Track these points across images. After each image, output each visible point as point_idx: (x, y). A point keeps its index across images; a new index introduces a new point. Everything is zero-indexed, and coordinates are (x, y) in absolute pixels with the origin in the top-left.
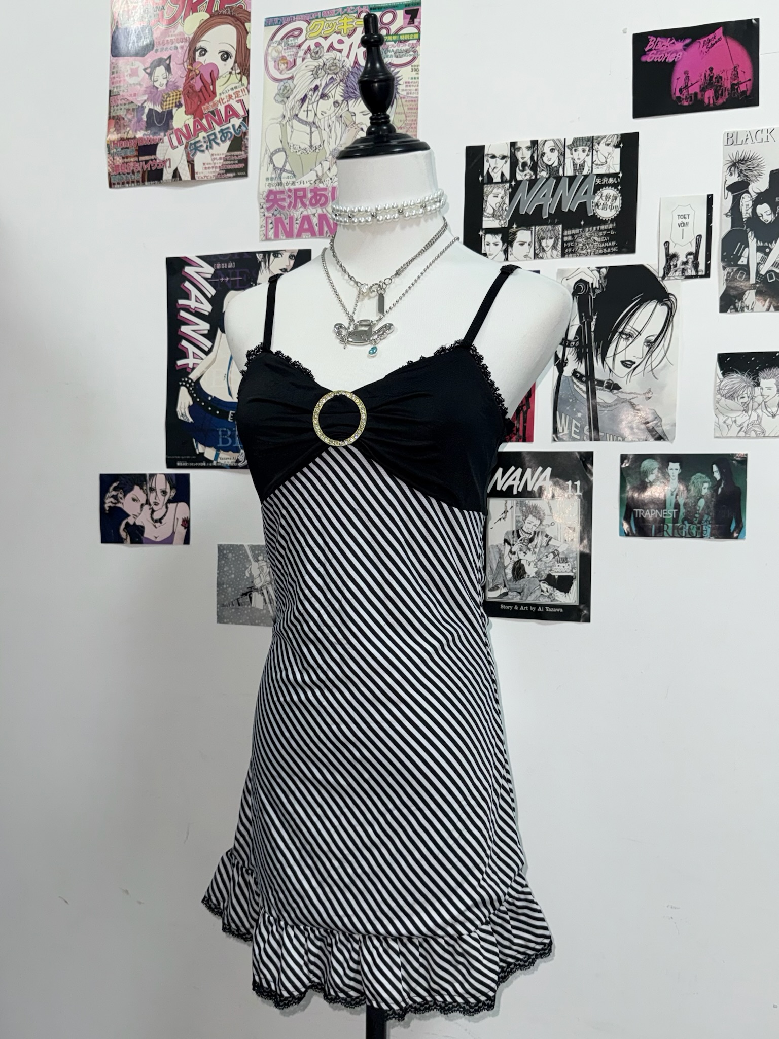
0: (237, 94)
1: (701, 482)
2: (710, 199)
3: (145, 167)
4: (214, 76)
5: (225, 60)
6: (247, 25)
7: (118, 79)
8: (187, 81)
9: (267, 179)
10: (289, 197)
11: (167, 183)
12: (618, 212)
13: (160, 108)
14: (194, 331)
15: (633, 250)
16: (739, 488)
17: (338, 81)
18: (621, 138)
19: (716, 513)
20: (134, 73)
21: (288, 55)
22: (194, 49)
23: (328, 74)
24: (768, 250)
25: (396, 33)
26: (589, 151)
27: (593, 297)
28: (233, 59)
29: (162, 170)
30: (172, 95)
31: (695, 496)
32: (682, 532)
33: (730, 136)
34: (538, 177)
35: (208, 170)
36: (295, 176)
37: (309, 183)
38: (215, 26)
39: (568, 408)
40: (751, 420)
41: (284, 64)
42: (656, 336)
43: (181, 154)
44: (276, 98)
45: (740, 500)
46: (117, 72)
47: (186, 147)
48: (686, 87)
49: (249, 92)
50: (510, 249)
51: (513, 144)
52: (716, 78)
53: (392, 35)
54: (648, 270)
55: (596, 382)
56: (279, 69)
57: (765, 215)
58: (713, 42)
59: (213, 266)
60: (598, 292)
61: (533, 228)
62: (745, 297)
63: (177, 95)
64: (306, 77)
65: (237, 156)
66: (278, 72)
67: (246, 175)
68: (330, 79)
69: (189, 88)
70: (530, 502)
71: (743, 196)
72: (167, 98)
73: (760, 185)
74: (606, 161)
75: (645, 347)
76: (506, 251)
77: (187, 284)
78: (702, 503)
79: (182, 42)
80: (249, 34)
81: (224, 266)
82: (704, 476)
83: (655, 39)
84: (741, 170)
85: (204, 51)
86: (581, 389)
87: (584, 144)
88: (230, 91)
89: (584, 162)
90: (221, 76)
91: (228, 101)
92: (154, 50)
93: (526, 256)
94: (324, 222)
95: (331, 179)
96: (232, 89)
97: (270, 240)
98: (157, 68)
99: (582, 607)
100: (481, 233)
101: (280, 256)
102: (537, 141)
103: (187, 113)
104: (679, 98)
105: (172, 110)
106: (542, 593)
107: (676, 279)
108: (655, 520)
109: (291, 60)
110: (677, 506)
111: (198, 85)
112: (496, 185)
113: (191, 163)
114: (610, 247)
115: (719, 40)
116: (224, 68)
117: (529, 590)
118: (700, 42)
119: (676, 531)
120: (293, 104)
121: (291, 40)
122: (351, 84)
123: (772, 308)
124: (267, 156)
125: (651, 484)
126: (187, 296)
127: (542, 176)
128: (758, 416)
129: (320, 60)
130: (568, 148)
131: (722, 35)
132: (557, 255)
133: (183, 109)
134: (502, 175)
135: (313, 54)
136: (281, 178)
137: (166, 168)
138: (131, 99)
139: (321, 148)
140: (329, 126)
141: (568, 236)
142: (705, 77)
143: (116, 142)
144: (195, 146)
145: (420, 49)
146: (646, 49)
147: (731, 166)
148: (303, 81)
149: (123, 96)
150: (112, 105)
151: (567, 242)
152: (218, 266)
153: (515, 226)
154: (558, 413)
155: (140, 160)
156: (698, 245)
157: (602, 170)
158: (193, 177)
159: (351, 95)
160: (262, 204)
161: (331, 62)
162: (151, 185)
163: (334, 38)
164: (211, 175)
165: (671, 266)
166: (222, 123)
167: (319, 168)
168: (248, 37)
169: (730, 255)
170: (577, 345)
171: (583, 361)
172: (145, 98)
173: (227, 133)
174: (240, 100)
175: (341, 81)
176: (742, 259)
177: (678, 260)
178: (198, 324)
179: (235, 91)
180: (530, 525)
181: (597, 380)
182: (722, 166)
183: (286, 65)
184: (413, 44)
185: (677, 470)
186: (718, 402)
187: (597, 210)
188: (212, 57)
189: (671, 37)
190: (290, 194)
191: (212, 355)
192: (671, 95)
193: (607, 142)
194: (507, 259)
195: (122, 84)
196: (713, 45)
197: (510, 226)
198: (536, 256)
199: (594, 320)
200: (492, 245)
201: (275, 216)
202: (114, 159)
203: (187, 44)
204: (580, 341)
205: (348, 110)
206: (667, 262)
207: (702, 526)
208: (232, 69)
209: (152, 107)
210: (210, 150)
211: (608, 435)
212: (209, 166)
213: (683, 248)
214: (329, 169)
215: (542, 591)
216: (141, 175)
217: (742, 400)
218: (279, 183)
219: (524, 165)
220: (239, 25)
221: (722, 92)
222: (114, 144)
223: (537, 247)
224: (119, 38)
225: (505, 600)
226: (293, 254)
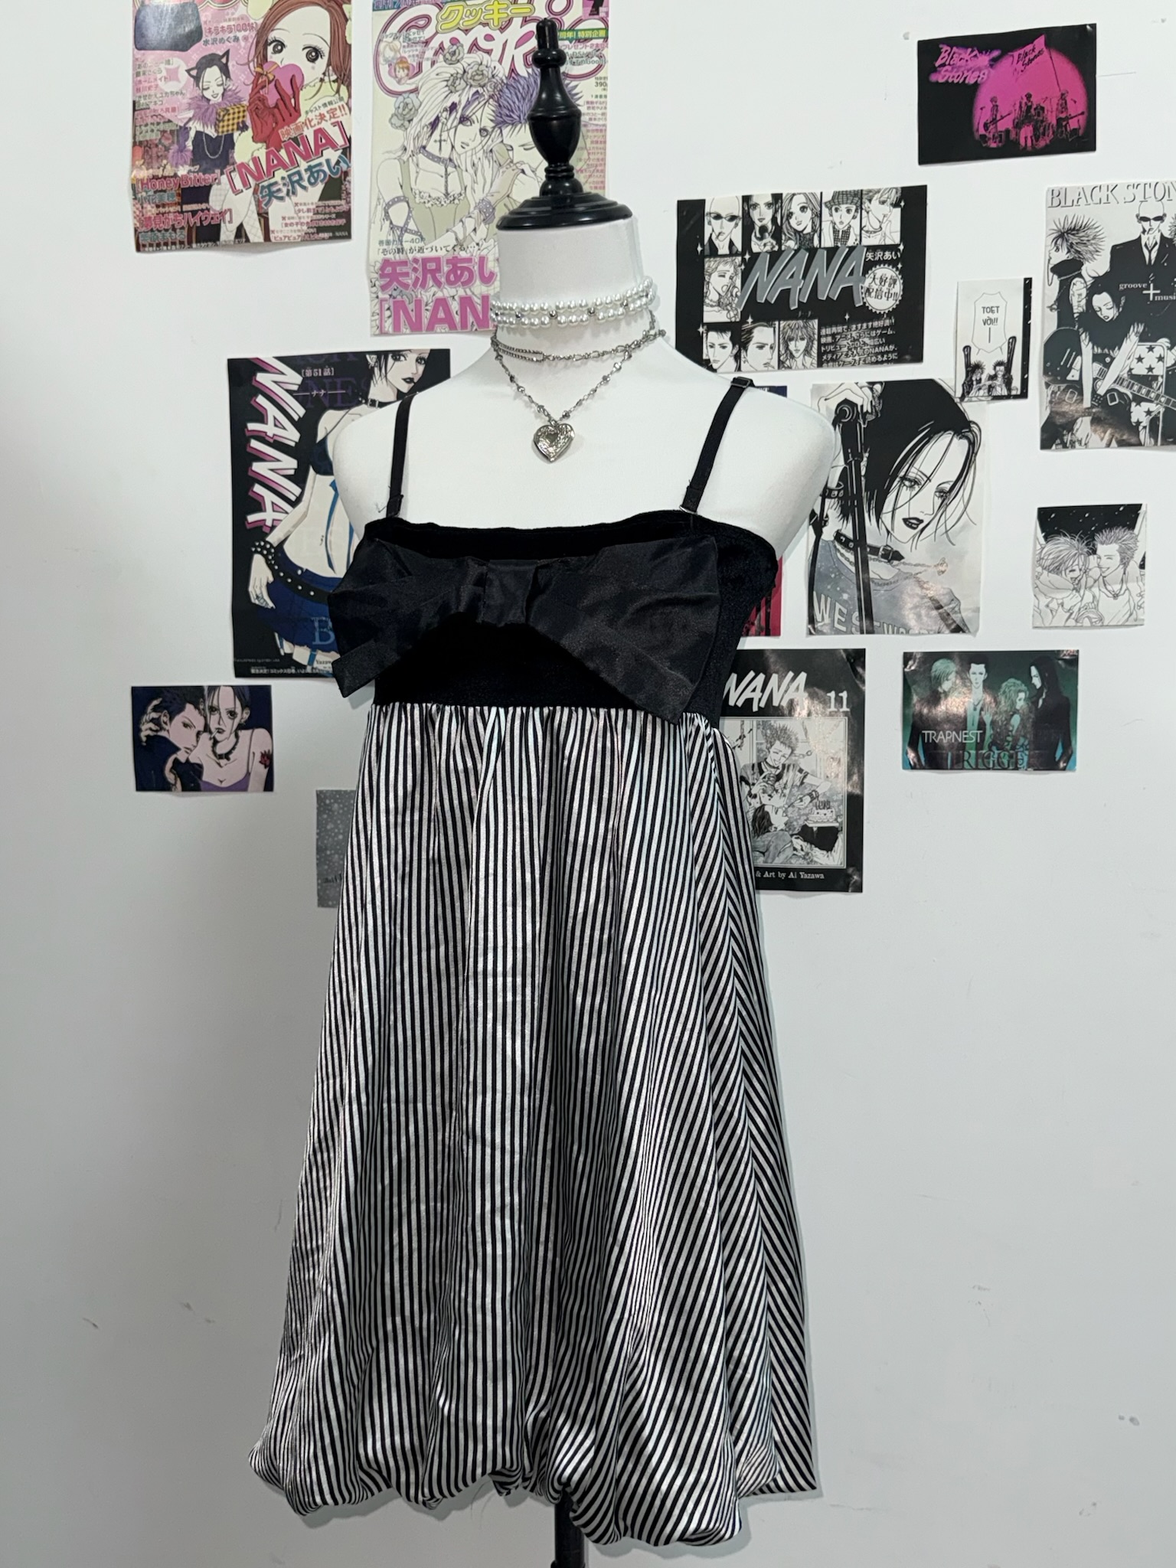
0: (332, 112)
1: (1015, 691)
2: (1028, 284)
3: (192, 221)
4: (296, 84)
5: (313, 60)
6: (345, 7)
7: (146, 84)
8: (256, 90)
9: (381, 243)
10: (415, 270)
11: (227, 246)
12: (898, 303)
13: (213, 130)
14: (272, 470)
15: (918, 357)
16: (1067, 699)
17: (486, 97)
18: (902, 193)
19: (1036, 736)
20: (172, 76)
21: (409, 56)
22: (264, 42)
23: (471, 86)
24: (1108, 360)
25: (572, 28)
26: (856, 211)
27: (863, 426)
28: (326, 58)
29: (218, 227)
30: (231, 111)
31: (1006, 711)
32: (989, 763)
33: (1056, 193)
34: (783, 248)
35: (290, 228)
36: (422, 239)
37: (444, 249)
38: (295, 9)
39: (829, 587)
40: (1084, 602)
41: (403, 68)
42: (952, 483)
43: (248, 202)
44: (393, 121)
45: (1068, 716)
46: (144, 74)
47: (255, 192)
48: (994, 121)
49: (350, 110)
50: (743, 354)
51: (746, 199)
52: (1035, 109)
53: (566, 31)
54: (941, 387)
55: (868, 550)
56: (396, 77)
57: (1104, 309)
58: (1032, 57)
59: (300, 373)
60: (870, 418)
61: (777, 323)
62: (1076, 427)
63: (239, 112)
64: (436, 90)
65: (334, 207)
66: (394, 82)
67: (349, 237)
68: (474, 95)
69: (257, 102)
70: (777, 722)
71: (1074, 281)
72: (224, 116)
73: (1098, 265)
74: (880, 227)
75: (936, 498)
76: (737, 357)
77: (261, 400)
78: (1016, 720)
79: (245, 30)
80: (349, 22)
81: (318, 373)
82: (1019, 682)
83: (949, 49)
84: (1072, 243)
85: (280, 46)
86: (847, 559)
87: (849, 201)
88: (322, 108)
89: (850, 227)
90: (307, 85)
91: (319, 123)
92: (202, 42)
93: (766, 364)
94: (468, 310)
95: (478, 244)
96: (325, 105)
97: (387, 334)
98: (208, 70)
99: (850, 870)
100: (701, 330)
101: (402, 358)
102: (781, 194)
103: (255, 139)
104: (983, 137)
105: (232, 135)
106: (795, 852)
107: (981, 400)
108: (951, 746)
109: (415, 64)
110: (981, 725)
111: (272, 98)
112: (722, 259)
113: (263, 217)
114: (887, 352)
115: (1040, 53)
116: (312, 72)
117: (776, 847)
118: (1013, 56)
119: (980, 761)
120: (418, 129)
121: (414, 33)
122: (506, 104)
123: (1114, 443)
124: (380, 208)
125: (946, 694)
126: (261, 418)
127: (789, 247)
128: (1094, 597)
129: (459, 65)
130: (826, 206)
131: (1043, 46)
132: (812, 364)
133: (249, 133)
134: (731, 244)
135: (448, 56)
136: (401, 242)
137: (225, 223)
138: (168, 116)
139: (461, 198)
140: (474, 165)
141: (826, 336)
142: (1021, 107)
143: (145, 181)
144: (269, 190)
145: (608, 53)
146: (937, 64)
147: (1057, 238)
148: (433, 97)
149: (155, 111)
150: (138, 124)
151: (825, 345)
152: (309, 373)
153: (750, 320)
154: (815, 593)
155: (184, 209)
156: (1011, 352)
157: (874, 240)
158: (267, 238)
159: (506, 119)
160: (373, 280)
161: (476, 68)
162: (204, 248)
163: (479, 33)
164: (295, 235)
165: (972, 381)
166: (310, 157)
167: (458, 228)
168: (347, 26)
169: (1057, 366)
170: (840, 495)
171: (850, 518)
172: (190, 114)
173: (318, 172)
174: (337, 122)
175: (491, 97)
176: (1073, 372)
177: (982, 373)
178: (278, 460)
179: (329, 107)
180: (778, 755)
181: (870, 547)
182: (1044, 235)
183: (406, 71)
184: (597, 45)
185: (981, 674)
186: (1038, 578)
187: (868, 298)
188: (292, 56)
189: (972, 47)
190: (415, 265)
191: (301, 507)
192: (972, 133)
193: (882, 199)
194: (739, 369)
195: (152, 92)
196: (1030, 61)
197: (743, 320)
198: (781, 364)
199: (865, 459)
200: (717, 347)
201: (394, 298)
202: (142, 208)
203: (254, 34)
204: (845, 489)
205: (502, 141)
206: (967, 376)
207: (1017, 753)
208: (324, 74)
209: (200, 128)
210: (293, 197)
211: (885, 625)
212: (292, 221)
213: (989, 356)
214: (475, 230)
215: (795, 849)
216: (185, 232)
217: (1073, 575)
218: (398, 249)
219: (763, 229)
220: (333, 7)
221: (1044, 129)
222: (142, 184)
223: (783, 352)
224: (147, 20)
226: (422, 355)
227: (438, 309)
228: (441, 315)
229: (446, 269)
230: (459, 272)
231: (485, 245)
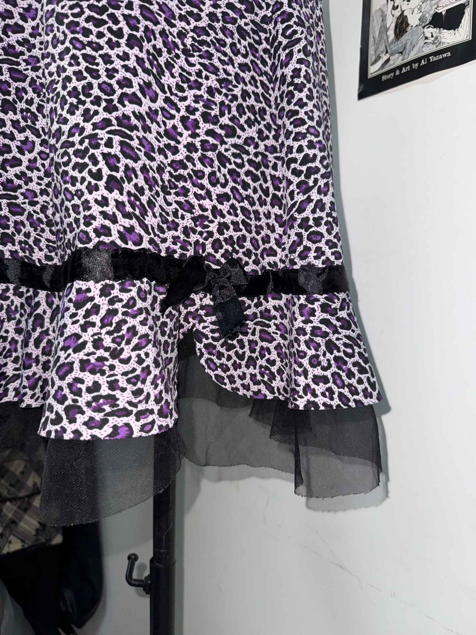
106: (426, 41)
117: (411, 43)
215: (426, 38)
225: (387, 68)
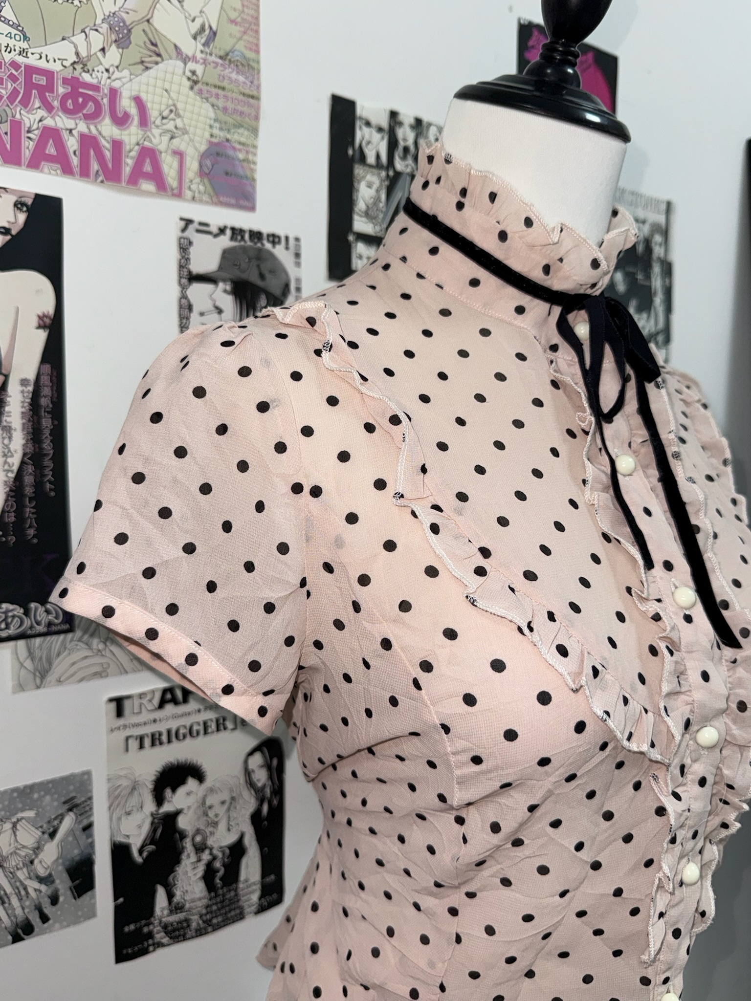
10: (13, 78)
36: (26, 38)
37: (58, 62)
51: (394, 115)
94: (92, 153)
102: (422, 120)
112: (370, 169)
134: (378, 156)
190: (14, 72)
200: (364, 259)
219: (406, 150)
226: (23, 199)
227: (48, 142)
228: (51, 150)
229: (61, 90)
230: (81, 100)
231: (117, 74)
